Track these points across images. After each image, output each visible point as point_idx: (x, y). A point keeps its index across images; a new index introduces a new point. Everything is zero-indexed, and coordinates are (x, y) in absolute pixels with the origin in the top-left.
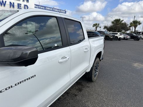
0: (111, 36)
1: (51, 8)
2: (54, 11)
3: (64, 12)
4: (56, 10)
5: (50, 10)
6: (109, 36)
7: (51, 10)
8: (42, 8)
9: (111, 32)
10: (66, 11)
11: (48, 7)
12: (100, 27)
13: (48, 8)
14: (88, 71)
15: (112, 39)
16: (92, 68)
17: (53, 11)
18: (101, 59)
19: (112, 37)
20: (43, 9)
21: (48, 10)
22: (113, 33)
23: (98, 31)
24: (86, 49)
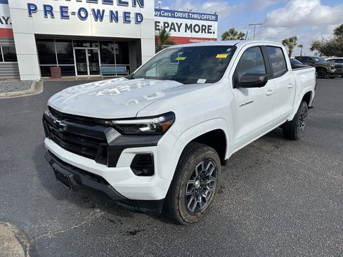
0: (332, 68)
1: (184, 12)
2: (192, 19)
3: (213, 18)
4: (196, 16)
5: (182, 18)
6: (325, 69)
7: (185, 18)
8: (166, 14)
9: (333, 57)
10: (217, 16)
11: (178, 12)
12: (301, 46)
13: (179, 15)
14: (291, 118)
15: (333, 74)
16: (296, 116)
17: (189, 18)
18: (310, 105)
19: (333, 71)
20: (168, 17)
21: (180, 18)
22: (337, 61)
23: (297, 58)
24: (290, 84)
